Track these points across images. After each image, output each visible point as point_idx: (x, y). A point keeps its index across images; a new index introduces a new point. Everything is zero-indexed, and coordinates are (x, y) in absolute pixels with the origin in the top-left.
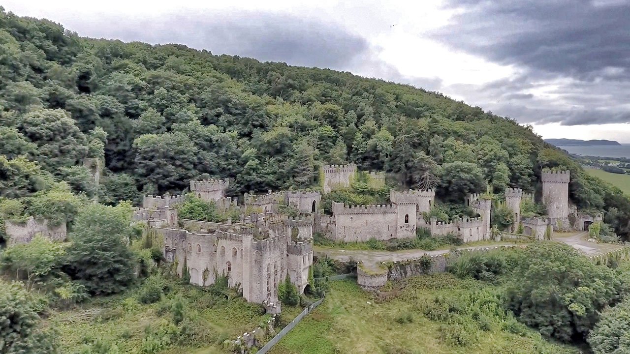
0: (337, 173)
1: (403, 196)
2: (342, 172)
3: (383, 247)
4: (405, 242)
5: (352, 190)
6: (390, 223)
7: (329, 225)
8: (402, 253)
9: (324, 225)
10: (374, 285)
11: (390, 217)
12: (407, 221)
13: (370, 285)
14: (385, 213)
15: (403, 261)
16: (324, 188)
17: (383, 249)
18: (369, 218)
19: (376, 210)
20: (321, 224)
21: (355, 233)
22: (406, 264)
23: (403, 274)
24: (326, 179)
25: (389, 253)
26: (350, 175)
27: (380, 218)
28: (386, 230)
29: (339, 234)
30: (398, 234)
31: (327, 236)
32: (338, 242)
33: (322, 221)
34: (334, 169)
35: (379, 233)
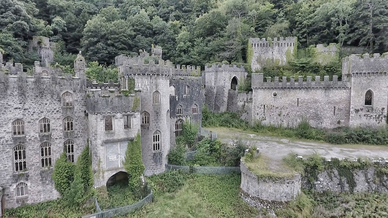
0: (270, 48)
1: (362, 60)
2: (277, 47)
3: (318, 137)
4: (361, 133)
5: (289, 66)
6: (336, 103)
7: (246, 104)
8: (353, 148)
9: (240, 104)
10: (264, 197)
11: (338, 95)
12: (368, 102)
13: (256, 195)
14: (327, 88)
15: (346, 160)
16: (252, 65)
17: (319, 139)
18: (302, 95)
19: (313, 83)
20: (238, 103)
21: (279, 115)
22: (354, 167)
23: (347, 185)
24: (255, 54)
25: (327, 145)
26: (288, 50)
27: (319, 95)
28: (329, 114)
29: (256, 116)
30: (350, 121)
31: (243, 118)
32: (252, 124)
33: (238, 100)
34: (265, 42)
35: (317, 117)
